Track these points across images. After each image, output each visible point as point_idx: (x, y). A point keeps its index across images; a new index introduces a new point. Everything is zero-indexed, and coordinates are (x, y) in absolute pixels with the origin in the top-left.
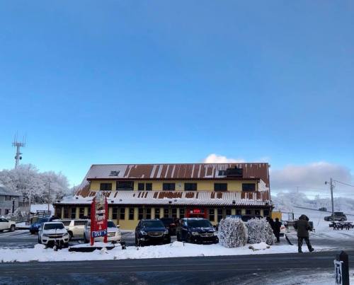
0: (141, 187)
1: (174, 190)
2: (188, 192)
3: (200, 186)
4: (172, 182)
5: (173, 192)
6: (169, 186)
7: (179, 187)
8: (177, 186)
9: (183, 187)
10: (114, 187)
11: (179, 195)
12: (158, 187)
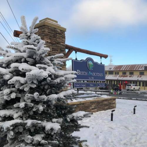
0: (116, 74)
1: (126, 74)
2: (130, 75)
3: (135, 73)
4: (125, 72)
5: (126, 75)
6: (124, 73)
7: (128, 73)
8: (127, 73)
9: (129, 73)
10: (108, 73)
11: (127, 76)
12: (121, 74)
